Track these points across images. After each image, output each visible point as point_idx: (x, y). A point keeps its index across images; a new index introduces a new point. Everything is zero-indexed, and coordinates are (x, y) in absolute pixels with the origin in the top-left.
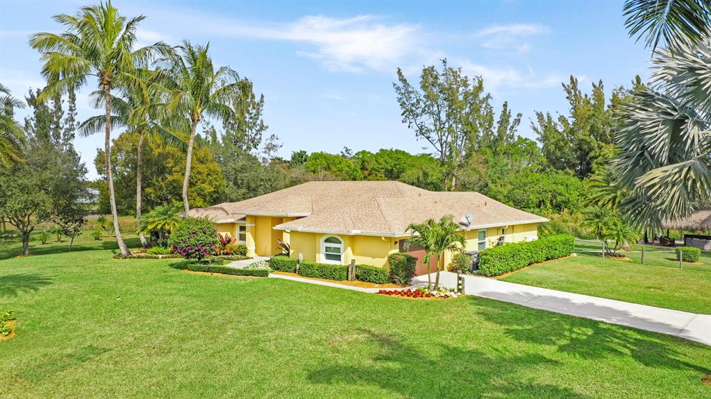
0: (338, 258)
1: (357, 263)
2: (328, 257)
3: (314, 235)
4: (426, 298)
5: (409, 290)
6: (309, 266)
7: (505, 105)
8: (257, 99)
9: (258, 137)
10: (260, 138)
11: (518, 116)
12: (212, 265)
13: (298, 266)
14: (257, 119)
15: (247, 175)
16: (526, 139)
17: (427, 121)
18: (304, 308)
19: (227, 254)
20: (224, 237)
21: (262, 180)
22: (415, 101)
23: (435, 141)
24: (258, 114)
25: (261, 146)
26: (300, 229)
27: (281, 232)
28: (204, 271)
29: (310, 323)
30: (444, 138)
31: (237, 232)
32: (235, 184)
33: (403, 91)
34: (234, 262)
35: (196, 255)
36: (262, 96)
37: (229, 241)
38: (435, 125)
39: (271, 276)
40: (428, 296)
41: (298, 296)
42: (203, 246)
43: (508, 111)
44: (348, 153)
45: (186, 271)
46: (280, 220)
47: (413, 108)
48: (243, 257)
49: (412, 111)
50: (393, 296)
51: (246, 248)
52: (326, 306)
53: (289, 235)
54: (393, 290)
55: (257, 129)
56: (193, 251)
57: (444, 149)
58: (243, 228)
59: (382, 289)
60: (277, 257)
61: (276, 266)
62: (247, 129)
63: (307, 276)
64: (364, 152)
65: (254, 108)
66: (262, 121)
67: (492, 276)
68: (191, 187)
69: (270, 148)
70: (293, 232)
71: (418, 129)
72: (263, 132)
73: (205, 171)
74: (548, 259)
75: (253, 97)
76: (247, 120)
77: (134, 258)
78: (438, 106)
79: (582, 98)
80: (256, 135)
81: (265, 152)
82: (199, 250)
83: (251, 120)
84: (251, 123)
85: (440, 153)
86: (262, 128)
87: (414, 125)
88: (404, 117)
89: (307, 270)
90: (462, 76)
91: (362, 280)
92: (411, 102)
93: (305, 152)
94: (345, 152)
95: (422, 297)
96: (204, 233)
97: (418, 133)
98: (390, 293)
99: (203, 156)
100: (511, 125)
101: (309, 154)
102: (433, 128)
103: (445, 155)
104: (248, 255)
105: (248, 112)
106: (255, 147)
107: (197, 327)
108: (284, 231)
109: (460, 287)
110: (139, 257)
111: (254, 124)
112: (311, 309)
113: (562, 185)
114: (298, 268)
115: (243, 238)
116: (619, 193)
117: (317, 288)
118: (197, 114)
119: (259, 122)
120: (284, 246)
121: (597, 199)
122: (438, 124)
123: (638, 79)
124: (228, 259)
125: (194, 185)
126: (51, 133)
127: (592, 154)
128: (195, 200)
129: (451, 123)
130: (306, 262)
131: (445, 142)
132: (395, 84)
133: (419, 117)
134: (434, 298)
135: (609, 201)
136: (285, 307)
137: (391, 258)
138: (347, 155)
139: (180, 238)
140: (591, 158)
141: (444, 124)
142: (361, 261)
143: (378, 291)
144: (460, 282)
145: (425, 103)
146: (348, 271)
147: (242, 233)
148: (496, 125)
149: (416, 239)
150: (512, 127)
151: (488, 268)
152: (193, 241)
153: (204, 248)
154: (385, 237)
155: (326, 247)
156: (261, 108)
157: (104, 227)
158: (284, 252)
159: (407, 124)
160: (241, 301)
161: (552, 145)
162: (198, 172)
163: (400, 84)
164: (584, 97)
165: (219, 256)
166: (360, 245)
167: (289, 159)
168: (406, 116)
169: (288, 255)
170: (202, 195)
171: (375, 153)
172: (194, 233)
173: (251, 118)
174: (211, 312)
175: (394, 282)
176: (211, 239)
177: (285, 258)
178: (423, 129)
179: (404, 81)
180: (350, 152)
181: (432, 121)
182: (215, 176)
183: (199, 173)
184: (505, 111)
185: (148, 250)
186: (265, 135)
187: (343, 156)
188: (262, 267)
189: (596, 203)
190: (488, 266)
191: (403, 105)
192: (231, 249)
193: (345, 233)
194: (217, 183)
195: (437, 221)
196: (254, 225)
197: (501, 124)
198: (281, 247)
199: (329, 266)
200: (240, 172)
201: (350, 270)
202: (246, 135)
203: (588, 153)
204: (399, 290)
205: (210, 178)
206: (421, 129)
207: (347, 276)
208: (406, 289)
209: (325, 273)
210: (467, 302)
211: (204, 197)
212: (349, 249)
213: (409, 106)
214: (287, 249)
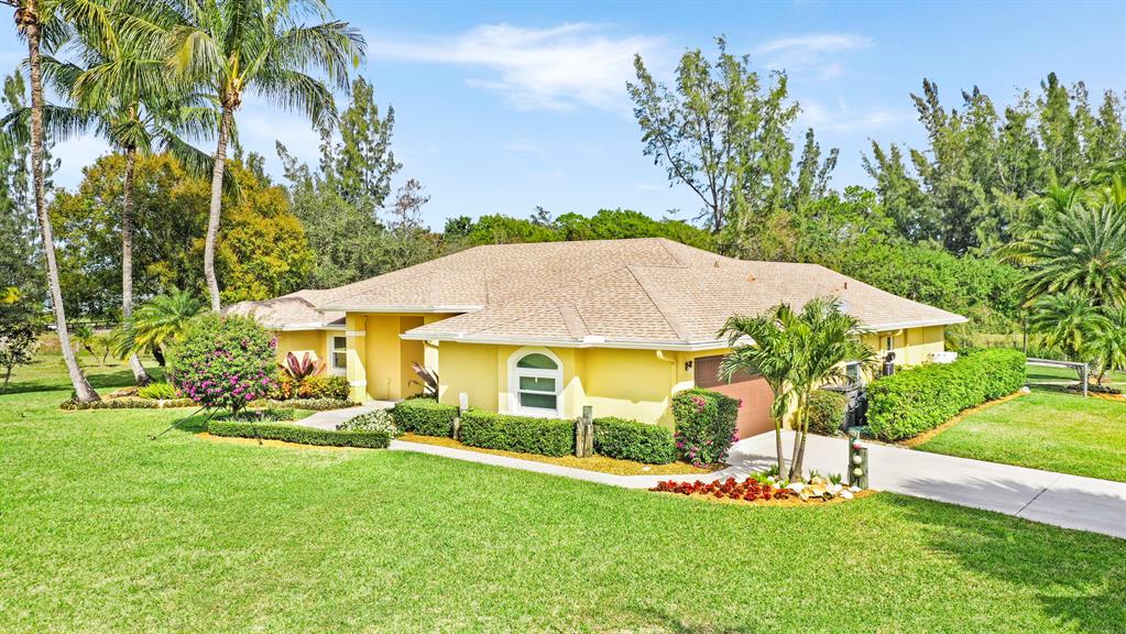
0: (550, 402)
1: (596, 415)
2: (527, 400)
3: (493, 349)
4: (779, 503)
5: (731, 482)
6: (482, 423)
7: (810, 135)
8: (382, 116)
9: (384, 184)
10: (387, 186)
11: (832, 152)
12: (266, 422)
13: (457, 422)
14: (383, 151)
15: (357, 242)
16: (857, 188)
17: (690, 150)
18: (473, 538)
19: (305, 396)
20: (301, 362)
21: (387, 252)
22: (666, 115)
23: (703, 188)
24: (384, 141)
25: (390, 200)
26: (461, 336)
27: (419, 346)
28: (245, 436)
29: (492, 588)
30: (719, 182)
31: (330, 348)
32: (335, 260)
33: (644, 97)
34: (319, 413)
35: (226, 399)
36: (391, 111)
37: (310, 368)
38: (704, 158)
39: (396, 445)
40: (780, 495)
41: (458, 500)
42: (240, 378)
43: (815, 144)
44: (544, 218)
45: (204, 437)
46: (417, 320)
47: (664, 128)
48: (339, 402)
49: (661, 133)
50: (696, 495)
51: (347, 383)
52: (533, 532)
53: (436, 351)
54: (691, 479)
55: (382, 170)
56: (219, 389)
57: (719, 202)
58: (340, 342)
59: (666, 479)
60: (410, 403)
61: (407, 422)
62: (364, 170)
63: (479, 445)
64: (571, 215)
65: (376, 131)
66: (391, 155)
67: (898, 440)
68: (242, 263)
69: (408, 203)
70: (446, 346)
71: (672, 165)
72: (392, 176)
73: (272, 232)
74: (988, 399)
75: (374, 111)
76: (364, 153)
77: (105, 406)
78: (708, 125)
79: (946, 118)
80: (380, 180)
81: (397, 212)
82: (231, 388)
83: (371, 154)
84: (371, 158)
85: (712, 210)
86: (391, 167)
87: (664, 158)
88: (646, 144)
89: (475, 432)
90: (750, 70)
91: (609, 454)
92: (660, 117)
93: (468, 220)
94: (537, 216)
95: (767, 497)
96: (244, 348)
97: (673, 174)
98: (686, 489)
99: (268, 202)
100: (821, 168)
101: (475, 221)
102: (700, 164)
103: (721, 212)
104: (351, 398)
105: (366, 140)
106: (380, 203)
107: (171, 606)
108: (426, 342)
109: (858, 472)
110: (115, 405)
111: (377, 161)
112: (493, 540)
113: (929, 266)
114: (457, 426)
115: (340, 362)
116: (1091, 266)
117: (505, 477)
118: (234, 88)
119: (385, 157)
120: (427, 377)
121: (1044, 279)
122: (708, 156)
123: (1052, 79)
124: (307, 407)
125: (249, 259)
126: (11, 181)
127: (975, 212)
128: (249, 287)
129: (732, 153)
130: (475, 414)
131: (722, 188)
132: (631, 85)
133: (673, 145)
134: (798, 502)
135: (1070, 283)
136: (423, 536)
137: (678, 401)
138: (541, 221)
139: (186, 361)
140: (974, 220)
141: (719, 156)
142: (605, 409)
143: (655, 485)
144: (858, 459)
145: (685, 118)
146: (575, 435)
147: (339, 351)
148: (795, 169)
149: (748, 353)
150: (823, 173)
151: (891, 422)
152: (216, 366)
153: (243, 382)
154: (664, 352)
155: (522, 379)
156: (388, 132)
157: (88, 348)
158: (426, 391)
159: (653, 157)
160: (310, 521)
161: (901, 199)
162: (256, 233)
163: (640, 84)
164: (950, 115)
165: (287, 402)
166: (603, 372)
167: (442, 231)
168: (651, 143)
169: (435, 396)
170: (265, 279)
171: (590, 218)
172: (218, 349)
173: (371, 150)
174: (223, 553)
175: (688, 460)
176: (258, 362)
177: (428, 404)
178: (680, 166)
179: (646, 78)
180: (547, 216)
181: (698, 149)
182: (291, 242)
183: (258, 234)
184: (809, 145)
185: (142, 390)
186: (397, 182)
187: (536, 222)
188: (375, 426)
189: (1045, 287)
190: (891, 417)
191: (644, 123)
192: (315, 385)
193: (567, 342)
194: (296, 256)
195: (798, 310)
196: (363, 333)
197: (805, 167)
198: (420, 379)
199: (529, 421)
200: (344, 236)
201: (580, 430)
202: (362, 180)
203: (968, 211)
204: (708, 478)
205: (281, 245)
206: (677, 167)
207: (574, 446)
208: (721, 477)
209: (521, 439)
210: (886, 511)
211: (269, 282)
212: (576, 382)
213: (656, 125)
214: (433, 384)
